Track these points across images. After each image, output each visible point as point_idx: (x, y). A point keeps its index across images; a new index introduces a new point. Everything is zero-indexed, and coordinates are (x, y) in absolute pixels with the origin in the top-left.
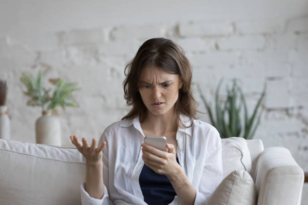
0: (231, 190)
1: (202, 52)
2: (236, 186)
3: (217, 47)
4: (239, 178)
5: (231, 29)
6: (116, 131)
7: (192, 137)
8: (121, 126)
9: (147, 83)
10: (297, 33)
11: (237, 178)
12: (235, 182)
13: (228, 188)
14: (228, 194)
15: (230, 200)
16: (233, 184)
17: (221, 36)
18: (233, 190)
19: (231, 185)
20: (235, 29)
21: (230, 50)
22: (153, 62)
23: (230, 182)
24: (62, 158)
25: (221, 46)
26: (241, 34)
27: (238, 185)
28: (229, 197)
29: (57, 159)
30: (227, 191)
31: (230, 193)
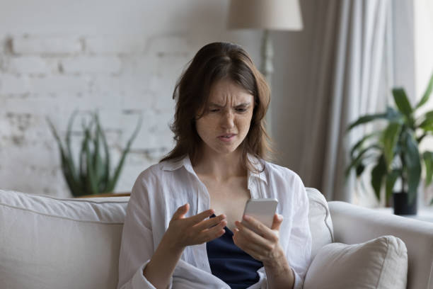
0: (382, 266)
1: (42, 76)
2: (390, 261)
3: (61, 69)
4: (393, 248)
5: (78, 47)
6: (159, 176)
7: (268, 186)
8: (165, 168)
9: (216, 105)
10: (161, 55)
11: (391, 249)
12: (388, 254)
13: (376, 262)
14: (378, 272)
15: (381, 280)
16: (384, 257)
17: (66, 55)
18: (385, 265)
19: (382, 259)
20: (84, 47)
21: (77, 74)
22: (227, 74)
23: (380, 255)
24: (71, 215)
25: (66, 68)
26: (92, 54)
27: (392, 259)
28: (379, 277)
29: (65, 216)
30: (377, 268)
31: (381, 270)
